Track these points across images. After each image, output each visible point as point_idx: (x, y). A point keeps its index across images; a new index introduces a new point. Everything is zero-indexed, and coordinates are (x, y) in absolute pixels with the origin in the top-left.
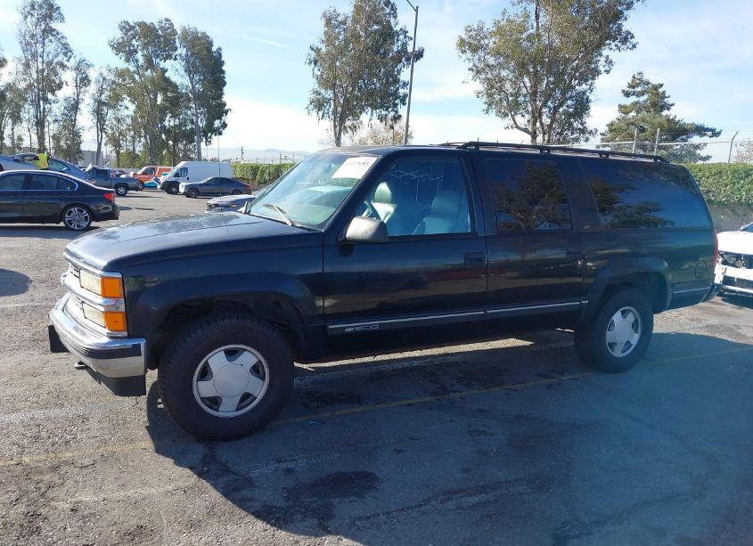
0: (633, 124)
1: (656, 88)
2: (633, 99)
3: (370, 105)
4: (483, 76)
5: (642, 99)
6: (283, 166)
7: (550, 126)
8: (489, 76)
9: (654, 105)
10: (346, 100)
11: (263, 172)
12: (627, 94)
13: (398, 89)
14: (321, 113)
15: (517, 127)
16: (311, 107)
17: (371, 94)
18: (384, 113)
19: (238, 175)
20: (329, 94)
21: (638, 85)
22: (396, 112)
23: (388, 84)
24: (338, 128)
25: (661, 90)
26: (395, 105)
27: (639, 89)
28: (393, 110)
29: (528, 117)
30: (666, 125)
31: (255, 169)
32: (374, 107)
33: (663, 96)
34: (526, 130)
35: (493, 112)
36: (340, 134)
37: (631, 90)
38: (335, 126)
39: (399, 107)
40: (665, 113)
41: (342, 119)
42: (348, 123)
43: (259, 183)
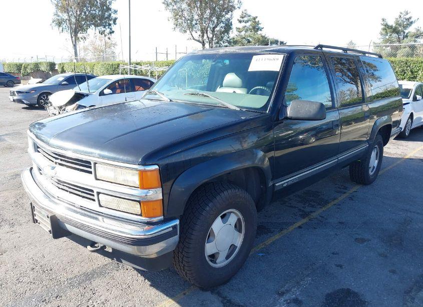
0: (244, 38)
1: (255, 18)
2: (243, 24)
3: (94, 24)
4: (171, 7)
5: (248, 24)
6: (40, 63)
7: (212, 39)
8: (175, 7)
9: (254, 28)
10: (77, 20)
11: (25, 68)
12: (240, 22)
13: (110, 15)
14: (61, 28)
15: (194, 39)
16: (54, 24)
17: (94, 17)
18: (103, 29)
19: (6, 70)
20: (65, 16)
21: (245, 16)
22: (111, 29)
23: (103, 11)
24: (74, 38)
25: (257, 20)
26: (110, 25)
27: (246, 19)
28: (109, 28)
29: (199, 33)
30: (261, 39)
31: (19, 67)
32: (96, 26)
33: (258, 23)
34: (199, 41)
35: (178, 30)
36: (75, 42)
37: (242, 19)
38: (72, 37)
39: (112, 25)
40: (259, 32)
41: (76, 33)
42: (80, 35)
43: (24, 75)
